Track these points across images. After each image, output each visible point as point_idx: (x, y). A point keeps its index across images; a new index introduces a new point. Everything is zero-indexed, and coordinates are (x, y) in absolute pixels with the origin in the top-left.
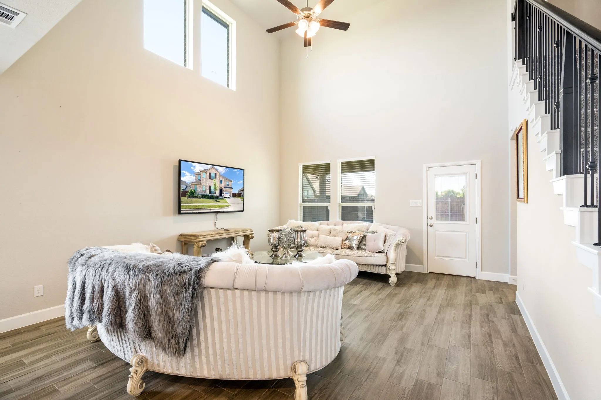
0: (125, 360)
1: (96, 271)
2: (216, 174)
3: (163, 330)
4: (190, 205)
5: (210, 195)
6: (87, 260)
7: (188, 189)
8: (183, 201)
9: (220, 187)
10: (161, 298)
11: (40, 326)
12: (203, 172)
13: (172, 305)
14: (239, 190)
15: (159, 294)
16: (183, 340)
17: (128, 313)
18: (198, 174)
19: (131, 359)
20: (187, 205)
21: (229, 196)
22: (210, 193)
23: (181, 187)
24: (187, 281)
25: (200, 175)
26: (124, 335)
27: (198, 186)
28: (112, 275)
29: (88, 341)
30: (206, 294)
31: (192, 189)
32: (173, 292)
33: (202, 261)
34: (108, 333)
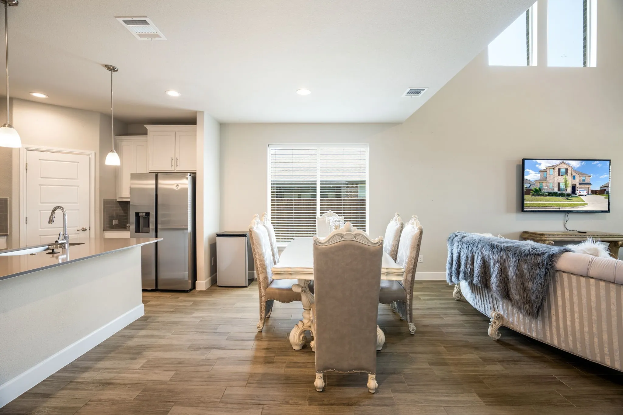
0: (485, 314)
1: (469, 246)
2: (567, 170)
3: (520, 294)
4: (535, 203)
5: (559, 192)
6: (461, 239)
7: (533, 187)
8: (526, 198)
9: (572, 184)
10: (518, 271)
11: (422, 282)
12: (550, 168)
13: (527, 278)
14: (601, 186)
15: (517, 268)
16: (537, 306)
17: (492, 277)
18: (544, 171)
19: (491, 314)
20: (531, 203)
21: (587, 194)
22: (559, 190)
23: (525, 185)
24: (541, 261)
25: (547, 171)
26: (488, 293)
27: (544, 184)
28: (481, 250)
29: (454, 299)
30: (558, 276)
31: (537, 187)
32: (528, 268)
33: (555, 249)
34: (473, 292)
